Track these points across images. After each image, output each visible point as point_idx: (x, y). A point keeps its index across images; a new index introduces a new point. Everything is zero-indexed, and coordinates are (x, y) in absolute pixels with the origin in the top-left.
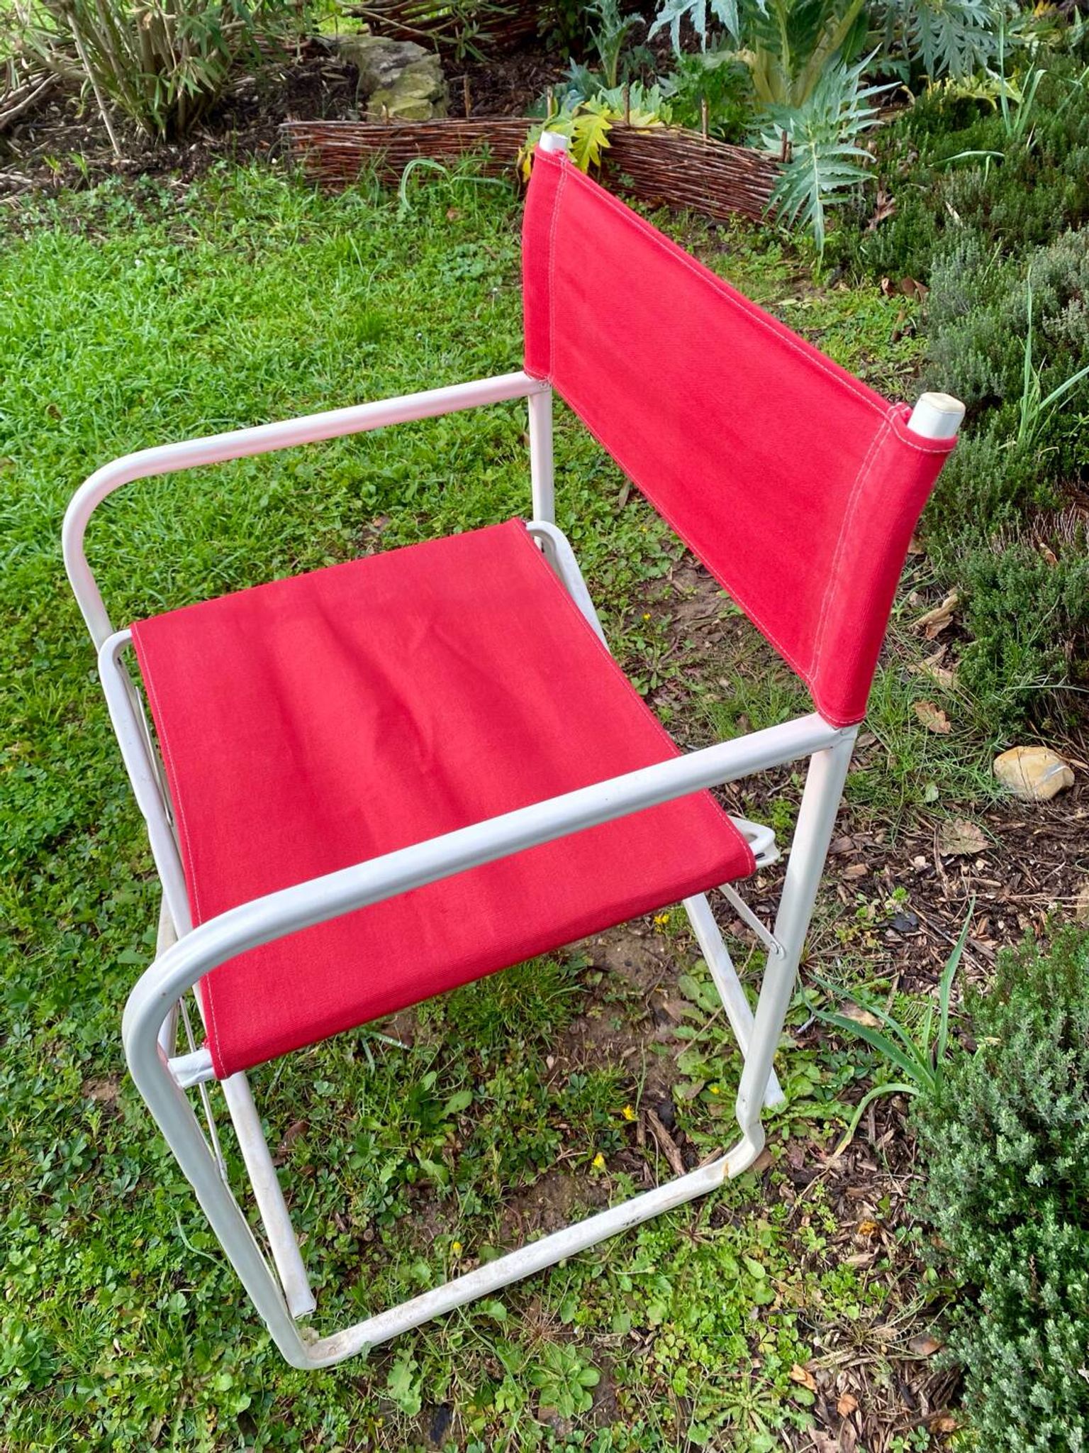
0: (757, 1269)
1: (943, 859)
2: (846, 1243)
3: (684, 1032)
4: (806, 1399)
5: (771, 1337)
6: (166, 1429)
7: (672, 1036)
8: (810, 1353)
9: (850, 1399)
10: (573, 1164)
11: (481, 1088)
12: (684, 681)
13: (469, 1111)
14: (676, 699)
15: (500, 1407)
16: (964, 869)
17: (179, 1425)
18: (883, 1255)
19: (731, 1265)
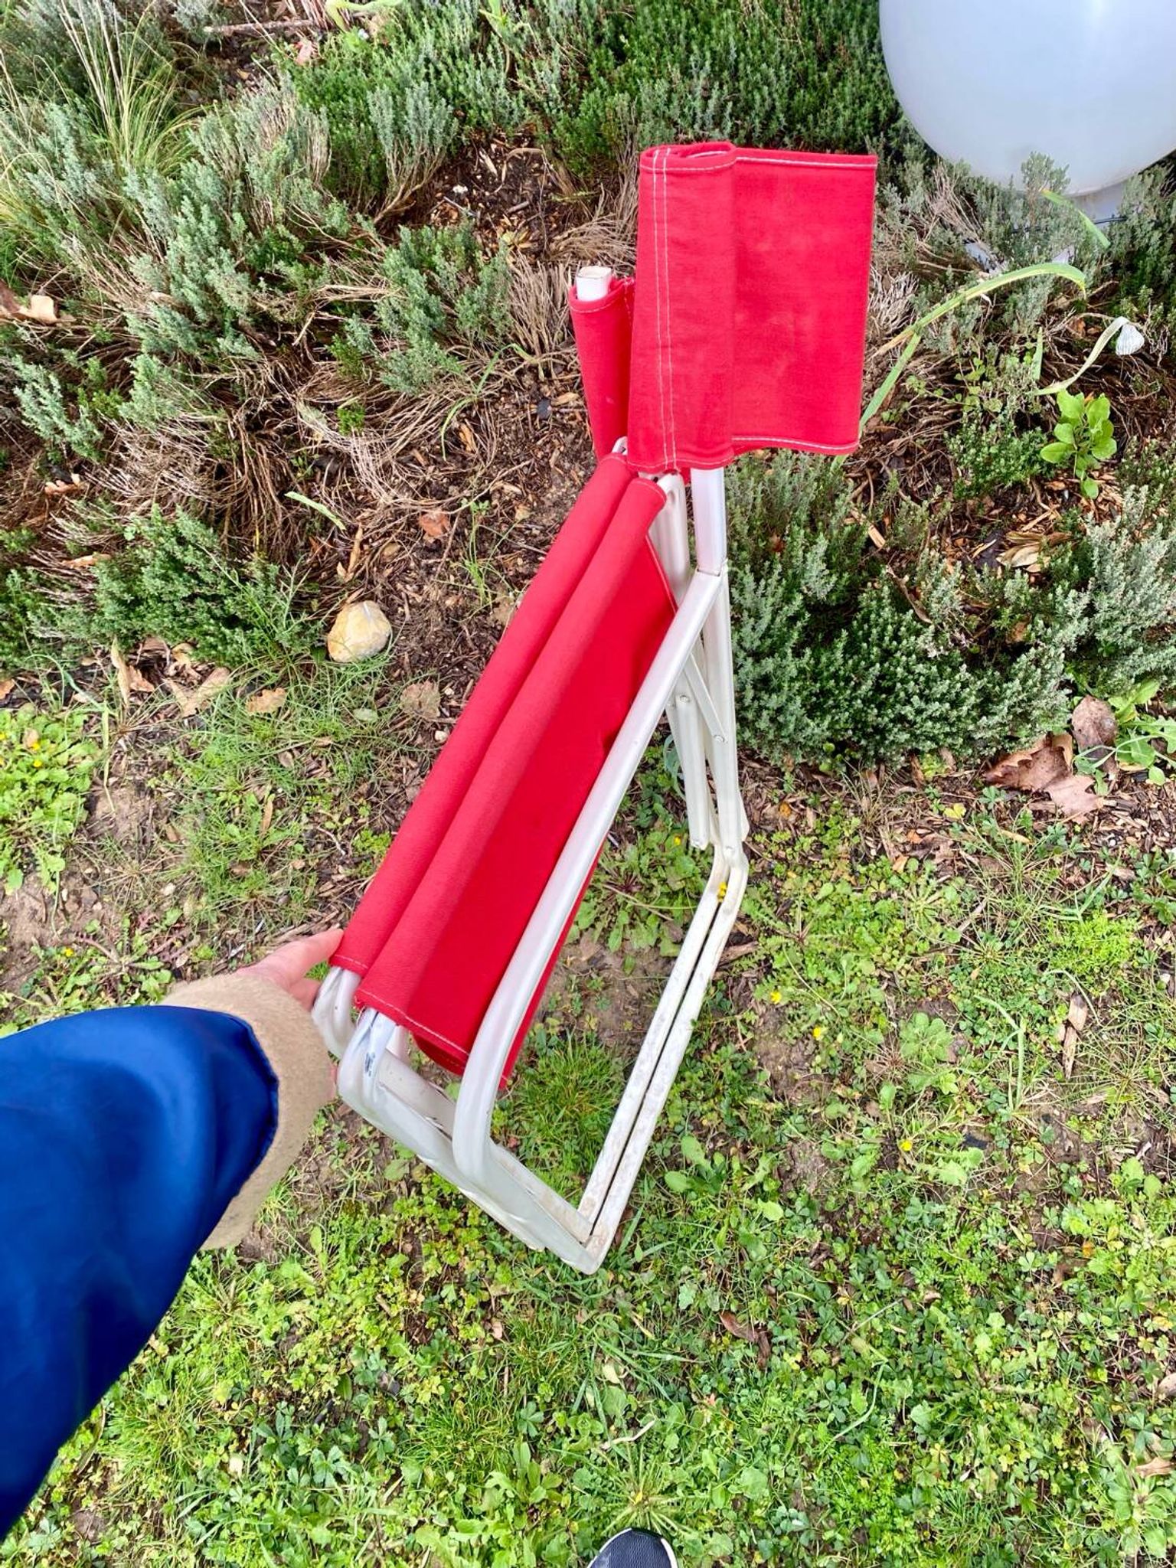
0: (826, 889)
1: (443, 715)
2: (796, 827)
3: (614, 942)
4: (914, 865)
5: (875, 883)
6: (1026, 1398)
7: (616, 953)
8: (883, 857)
9: (911, 835)
10: (750, 1036)
11: (678, 1129)
12: (155, 932)
13: (702, 1139)
14: (183, 942)
15: (955, 1089)
16: (453, 703)
17: (1019, 1389)
18: (803, 802)
19: (826, 909)
